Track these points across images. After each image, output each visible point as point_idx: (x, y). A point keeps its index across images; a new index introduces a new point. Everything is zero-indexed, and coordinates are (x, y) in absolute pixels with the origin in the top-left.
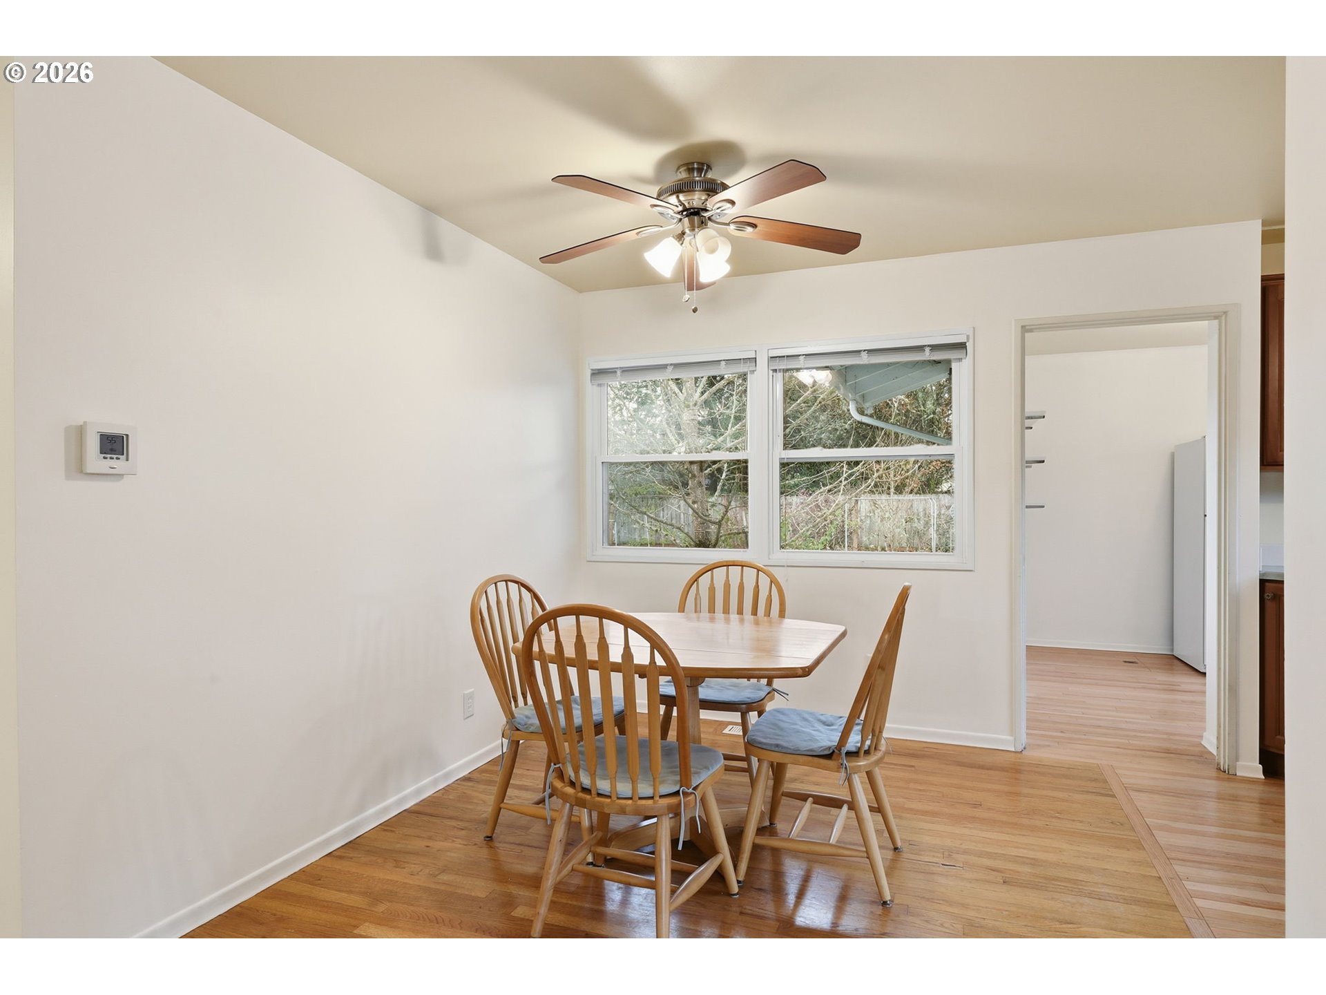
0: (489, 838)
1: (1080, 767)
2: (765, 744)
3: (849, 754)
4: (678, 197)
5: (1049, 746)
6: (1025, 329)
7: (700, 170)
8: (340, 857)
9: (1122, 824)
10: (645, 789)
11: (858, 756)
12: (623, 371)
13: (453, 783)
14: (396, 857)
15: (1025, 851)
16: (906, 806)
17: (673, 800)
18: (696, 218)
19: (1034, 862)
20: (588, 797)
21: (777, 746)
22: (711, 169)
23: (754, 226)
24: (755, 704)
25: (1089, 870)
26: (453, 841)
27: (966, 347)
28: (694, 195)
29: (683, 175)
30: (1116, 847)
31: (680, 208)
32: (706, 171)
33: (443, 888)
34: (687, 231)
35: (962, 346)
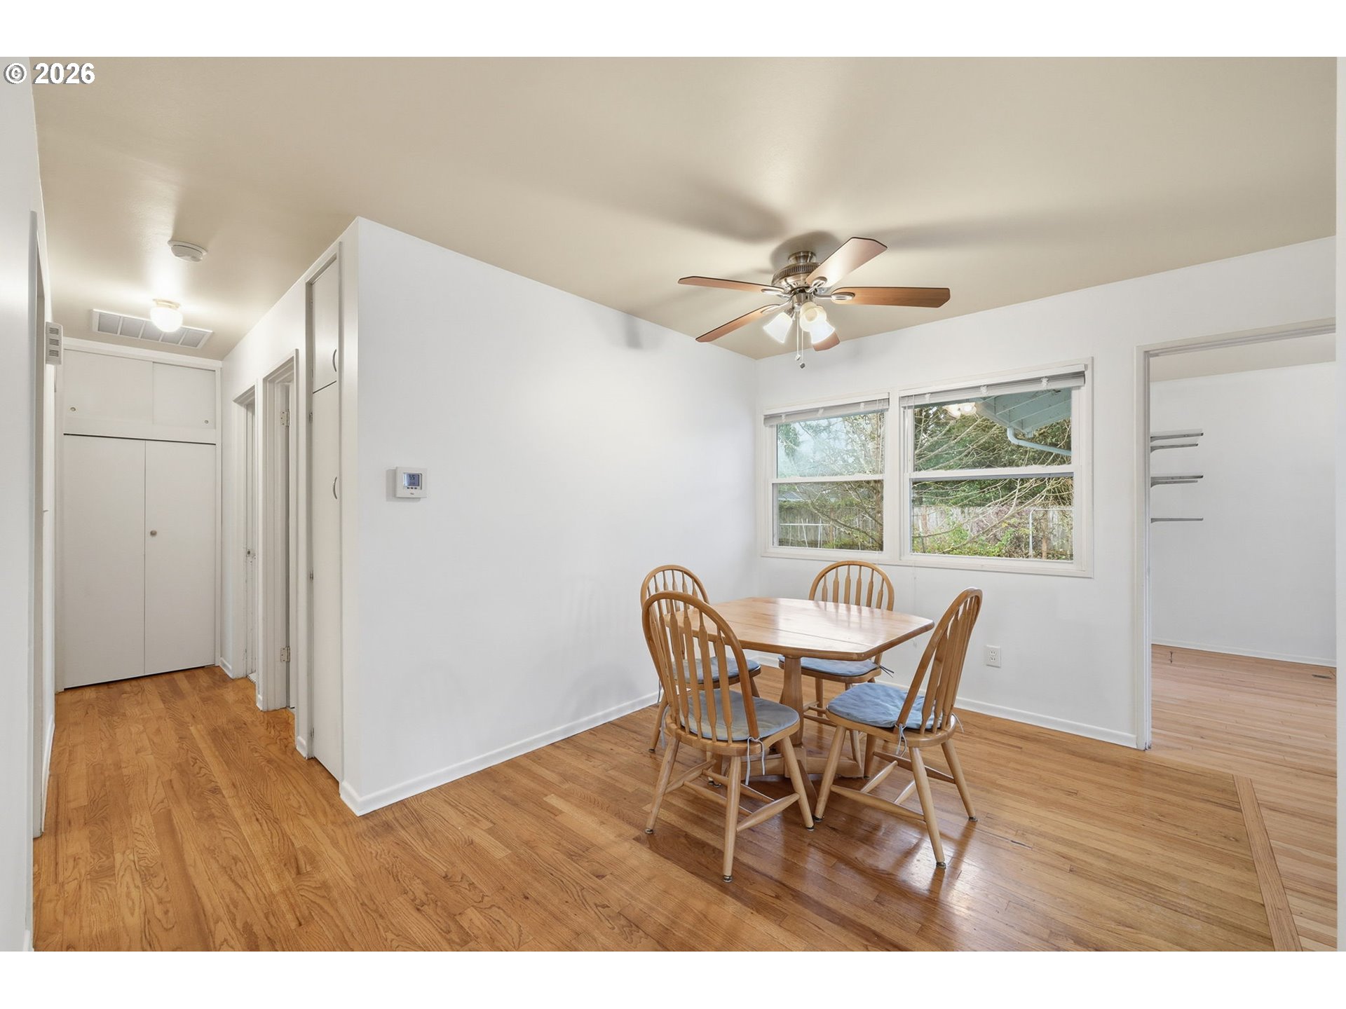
0: (653, 751)
1: (1209, 775)
2: (838, 711)
3: (908, 729)
4: (786, 280)
5: (1180, 749)
6: (1148, 354)
7: (806, 257)
8: (558, 747)
9: (1237, 840)
10: (723, 734)
11: (919, 733)
12: (787, 415)
13: (647, 708)
14: (589, 753)
15: (1107, 846)
16: (997, 782)
17: (742, 746)
18: (802, 294)
19: (1112, 859)
20: (683, 733)
21: (848, 714)
22: (815, 255)
23: (853, 294)
24: (856, 678)
25: (1174, 879)
26: (629, 748)
27: (1084, 375)
28: (800, 277)
29: (792, 262)
30: (1221, 863)
31: (789, 289)
32: (811, 258)
33: (608, 780)
34: (796, 305)
35: (1081, 375)
